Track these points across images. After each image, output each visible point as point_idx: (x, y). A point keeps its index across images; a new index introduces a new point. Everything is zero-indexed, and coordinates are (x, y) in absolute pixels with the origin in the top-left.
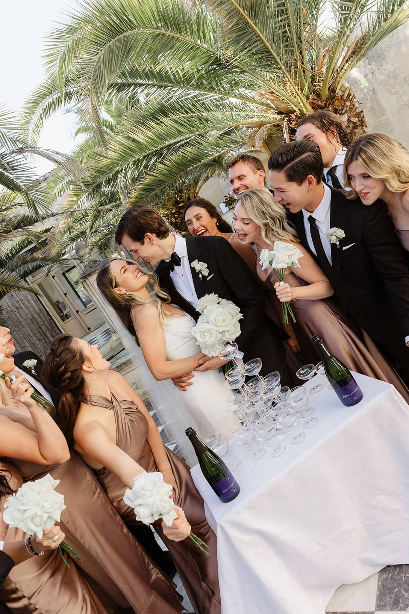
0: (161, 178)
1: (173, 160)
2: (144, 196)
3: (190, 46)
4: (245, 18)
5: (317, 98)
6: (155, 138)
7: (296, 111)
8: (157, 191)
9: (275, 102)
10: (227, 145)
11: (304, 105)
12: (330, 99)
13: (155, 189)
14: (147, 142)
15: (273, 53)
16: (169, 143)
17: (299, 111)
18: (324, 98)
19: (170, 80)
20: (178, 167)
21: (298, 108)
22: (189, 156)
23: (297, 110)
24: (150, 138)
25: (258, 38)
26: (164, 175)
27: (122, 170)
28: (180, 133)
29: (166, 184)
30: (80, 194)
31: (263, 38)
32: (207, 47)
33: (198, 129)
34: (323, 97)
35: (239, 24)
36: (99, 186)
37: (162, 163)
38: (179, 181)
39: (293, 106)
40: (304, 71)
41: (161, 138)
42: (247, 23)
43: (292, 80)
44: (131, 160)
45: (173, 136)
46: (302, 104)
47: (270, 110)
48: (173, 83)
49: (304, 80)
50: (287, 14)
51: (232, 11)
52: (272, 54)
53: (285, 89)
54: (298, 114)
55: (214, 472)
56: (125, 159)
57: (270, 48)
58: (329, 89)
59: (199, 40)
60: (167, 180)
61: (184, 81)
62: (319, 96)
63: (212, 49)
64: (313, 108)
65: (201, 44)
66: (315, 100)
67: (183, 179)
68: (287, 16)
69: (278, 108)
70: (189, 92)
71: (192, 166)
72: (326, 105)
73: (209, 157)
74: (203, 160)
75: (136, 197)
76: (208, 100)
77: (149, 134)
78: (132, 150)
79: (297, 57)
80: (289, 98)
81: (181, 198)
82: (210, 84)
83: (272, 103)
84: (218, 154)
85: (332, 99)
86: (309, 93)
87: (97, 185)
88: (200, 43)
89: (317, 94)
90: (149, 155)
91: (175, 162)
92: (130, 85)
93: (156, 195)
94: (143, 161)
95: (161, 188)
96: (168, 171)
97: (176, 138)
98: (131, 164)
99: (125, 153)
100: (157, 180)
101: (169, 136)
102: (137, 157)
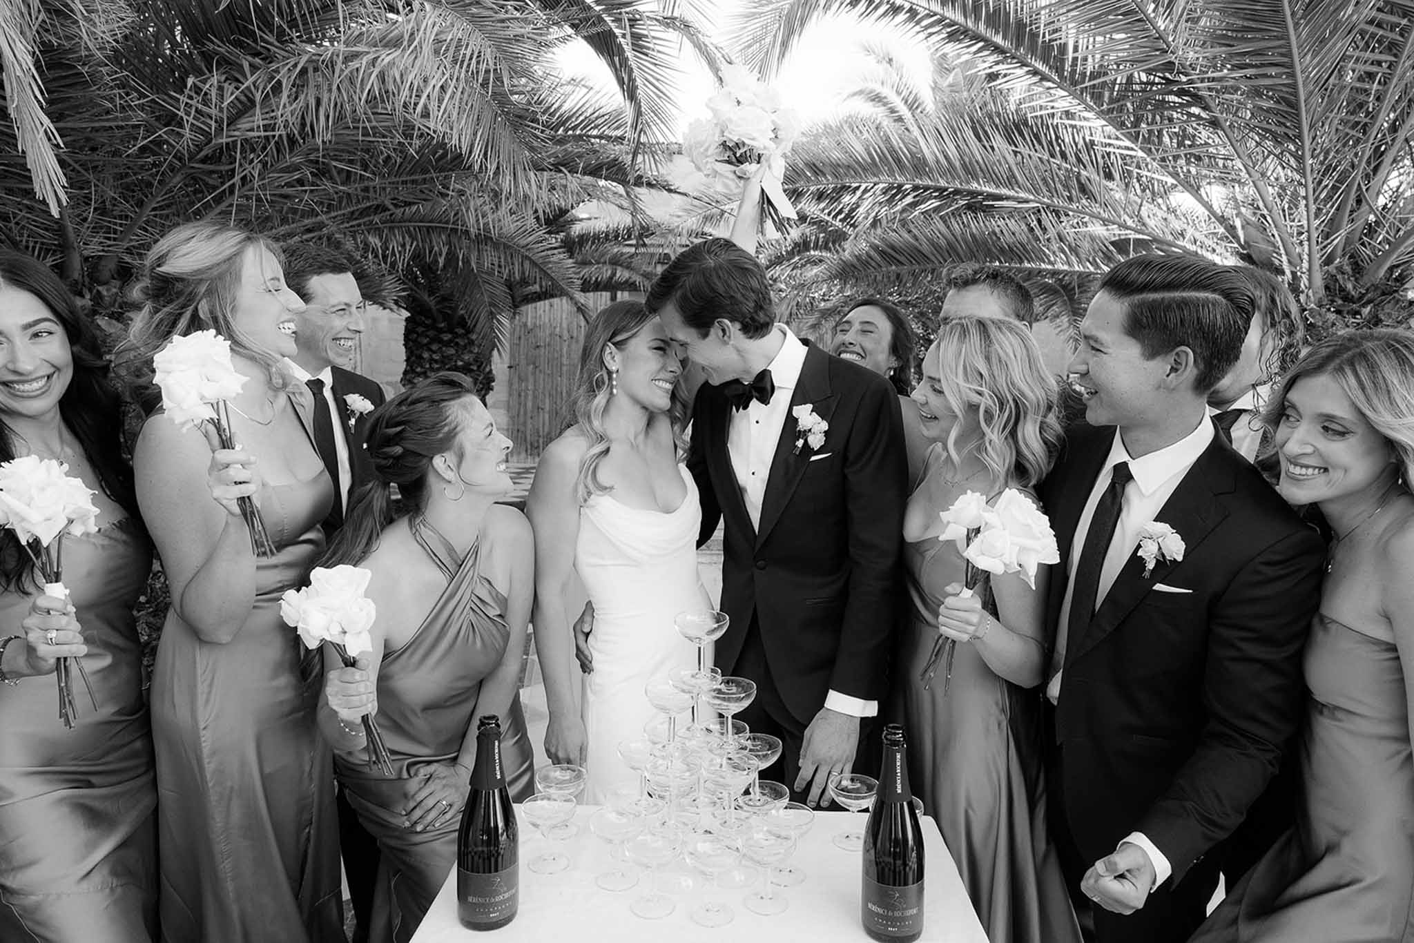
0: (926, 248)
1: (971, 229)
2: (873, 264)
3: (1124, 6)
5: (1350, 273)
6: (957, 164)
7: (1283, 273)
8: (904, 270)
9: (1252, 230)
10: (1094, 259)
11: (1310, 270)
12: (1379, 292)
13: (903, 264)
14: (938, 161)
15: (1304, 114)
16: (979, 188)
17: (1290, 276)
18: (1367, 280)
19: (1059, 70)
20: (971, 246)
21: (1294, 270)
22: (1007, 239)
23: (1288, 272)
24: (947, 157)
25: (1286, 60)
26: (935, 245)
27: (857, 188)
28: (1011, 181)
31: (1298, 69)
32: (1162, 28)
33: (1055, 195)
34: (1365, 278)
37: (945, 222)
39: (1284, 258)
40: (1359, 202)
41: (970, 171)
42: (1278, 10)
43: (1316, 200)
44: (885, 180)
45: (996, 180)
46: (1305, 265)
47: (1231, 242)
48: (1061, 76)
49: (1346, 218)
50: (1395, 56)
52: (1298, 115)
53: (1290, 214)
54: (1286, 283)
55: (479, 843)
56: (876, 172)
57: (1302, 98)
58: (1392, 269)
59: (1153, 6)
60: (933, 258)
61: (1086, 87)
62: (1358, 269)
63: (1171, 39)
64: (1327, 288)
65: (1152, 15)
66: (1343, 273)
68: (1394, 59)
69: (1249, 246)
70: (1086, 114)
71: (1000, 262)
72: (1360, 298)
73: (1044, 262)
74: (1029, 262)
76: (1117, 151)
77: (952, 151)
78: (900, 161)
79: (1360, 161)
80: (1286, 236)
83: (1243, 227)
84: (1066, 267)
85: (1383, 294)
86: (1339, 252)
88: (1154, 11)
89: (1356, 263)
90: (926, 188)
91: (972, 235)
92: (977, 38)
93: (898, 276)
94: (908, 194)
95: (914, 267)
96: (949, 243)
97: (998, 187)
98: (881, 186)
99: (883, 158)
100: (916, 248)
101: (988, 176)
102: (900, 179)
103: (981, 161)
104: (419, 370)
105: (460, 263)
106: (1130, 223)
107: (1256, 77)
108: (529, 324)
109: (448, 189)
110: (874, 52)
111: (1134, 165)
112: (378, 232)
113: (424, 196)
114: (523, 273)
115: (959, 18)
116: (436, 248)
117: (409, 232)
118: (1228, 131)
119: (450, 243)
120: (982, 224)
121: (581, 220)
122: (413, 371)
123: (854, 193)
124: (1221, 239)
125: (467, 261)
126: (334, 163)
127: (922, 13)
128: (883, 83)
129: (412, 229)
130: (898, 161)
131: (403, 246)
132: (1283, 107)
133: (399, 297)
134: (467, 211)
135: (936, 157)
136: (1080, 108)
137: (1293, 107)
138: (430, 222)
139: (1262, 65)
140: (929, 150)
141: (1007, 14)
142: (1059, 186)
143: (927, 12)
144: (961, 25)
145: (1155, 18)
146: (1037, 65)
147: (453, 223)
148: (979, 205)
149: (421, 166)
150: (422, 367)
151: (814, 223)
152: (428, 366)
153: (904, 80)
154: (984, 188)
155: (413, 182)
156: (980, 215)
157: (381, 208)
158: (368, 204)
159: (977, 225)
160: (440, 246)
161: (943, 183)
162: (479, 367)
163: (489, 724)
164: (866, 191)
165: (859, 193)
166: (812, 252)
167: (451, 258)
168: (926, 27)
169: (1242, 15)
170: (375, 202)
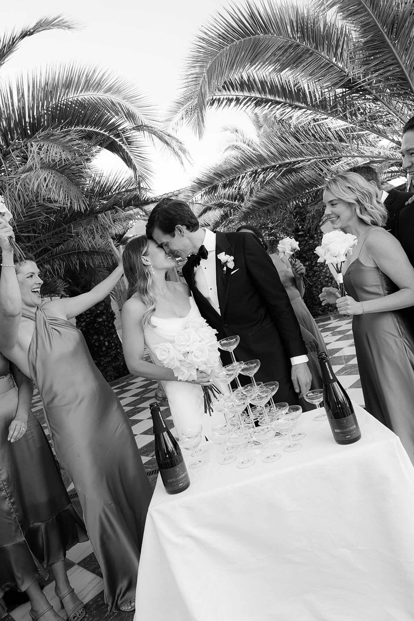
1: (291, 180)
2: (256, 209)
3: (323, 62)
4: (382, 35)
6: (277, 154)
8: (270, 207)
13: (268, 205)
14: (268, 156)
15: (410, 81)
16: (288, 161)
19: (306, 102)
20: (294, 187)
22: (307, 179)
24: (272, 153)
25: (395, 61)
26: (279, 192)
27: (239, 177)
28: (301, 154)
29: (280, 202)
30: (196, 191)
31: (401, 64)
32: (341, 66)
33: (321, 153)
35: (375, 41)
36: (215, 188)
37: (280, 181)
38: (293, 203)
41: (283, 155)
42: (384, 41)
44: (249, 170)
45: (294, 155)
48: (307, 104)
51: (368, 24)
52: (408, 82)
56: (244, 168)
57: (407, 75)
59: (335, 59)
60: (280, 198)
61: (319, 106)
63: (346, 70)
65: (336, 63)
67: (297, 201)
70: (323, 117)
71: (308, 190)
74: (320, 186)
75: (249, 208)
76: (341, 128)
77: (273, 149)
81: (302, 227)
82: (344, 112)
87: (213, 187)
88: (336, 61)
90: (267, 168)
91: (293, 182)
92: (267, 101)
93: (268, 210)
94: (261, 173)
95: (273, 204)
96: (284, 189)
97: (296, 158)
98: (248, 173)
99: (245, 162)
100: (272, 196)
101: (291, 155)
102: (256, 168)
103: (286, 150)
104: (82, 320)
105: (86, 265)
106: (356, 154)
107: (385, 72)
108: (122, 290)
109: (72, 233)
110: (229, 130)
111: (350, 131)
112: (48, 262)
113: (62, 239)
114: (113, 262)
115: (258, 95)
116: (74, 262)
117: (61, 259)
118: (382, 100)
119: (79, 259)
120: (295, 177)
121: (130, 238)
122: (80, 321)
123: (238, 180)
124: (396, 149)
125: (88, 264)
126: (22, 234)
127: (242, 98)
128: (237, 141)
129: (61, 257)
130: (252, 161)
131: (60, 265)
132: (401, 82)
133: (65, 288)
134: (82, 242)
135: (267, 154)
136: (319, 115)
137: (405, 80)
138: (68, 252)
139: (386, 67)
140: (263, 152)
141: (277, 87)
142: (321, 149)
143: (244, 97)
144: (260, 98)
145: (337, 63)
146: (296, 104)
147: (78, 250)
148: (291, 170)
149: (57, 224)
150: (83, 318)
151: (228, 206)
152: (85, 317)
153: (245, 136)
154: (291, 161)
155: (56, 233)
156: (293, 173)
157: (46, 250)
158: (41, 249)
159: (293, 178)
160: (75, 260)
161: (273, 164)
162: (107, 311)
163: (154, 405)
164: (243, 178)
165: (240, 180)
166: (230, 218)
167: (82, 265)
168: (245, 104)
169: (370, 49)
170: (43, 248)
